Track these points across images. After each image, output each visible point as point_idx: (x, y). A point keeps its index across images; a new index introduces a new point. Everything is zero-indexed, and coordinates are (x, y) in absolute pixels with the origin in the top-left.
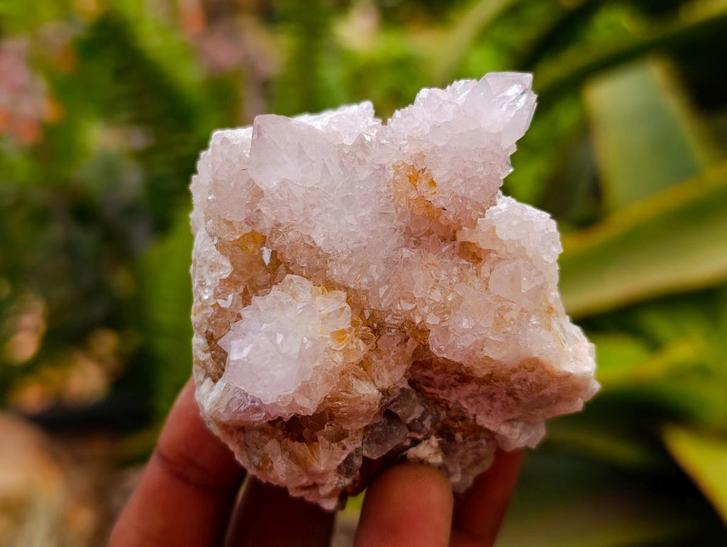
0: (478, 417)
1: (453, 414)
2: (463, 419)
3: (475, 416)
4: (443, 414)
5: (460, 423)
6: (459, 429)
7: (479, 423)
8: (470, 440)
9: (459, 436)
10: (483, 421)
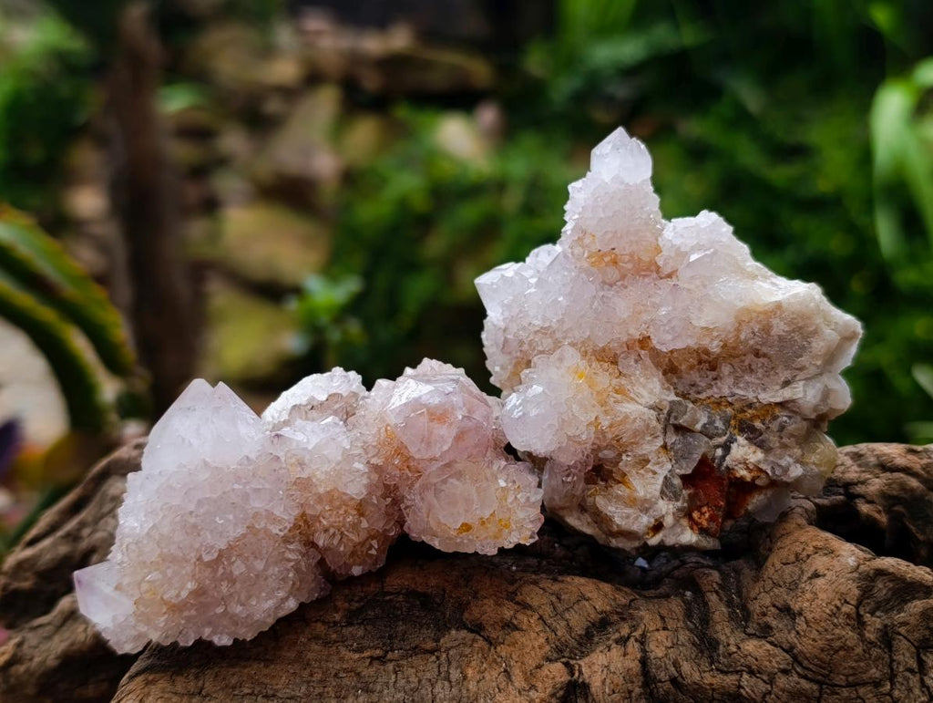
0: (759, 397)
1: (737, 406)
2: (750, 406)
3: (757, 398)
4: (729, 410)
5: (750, 411)
6: (753, 417)
7: (764, 402)
8: (770, 422)
9: (758, 424)
10: (766, 397)
